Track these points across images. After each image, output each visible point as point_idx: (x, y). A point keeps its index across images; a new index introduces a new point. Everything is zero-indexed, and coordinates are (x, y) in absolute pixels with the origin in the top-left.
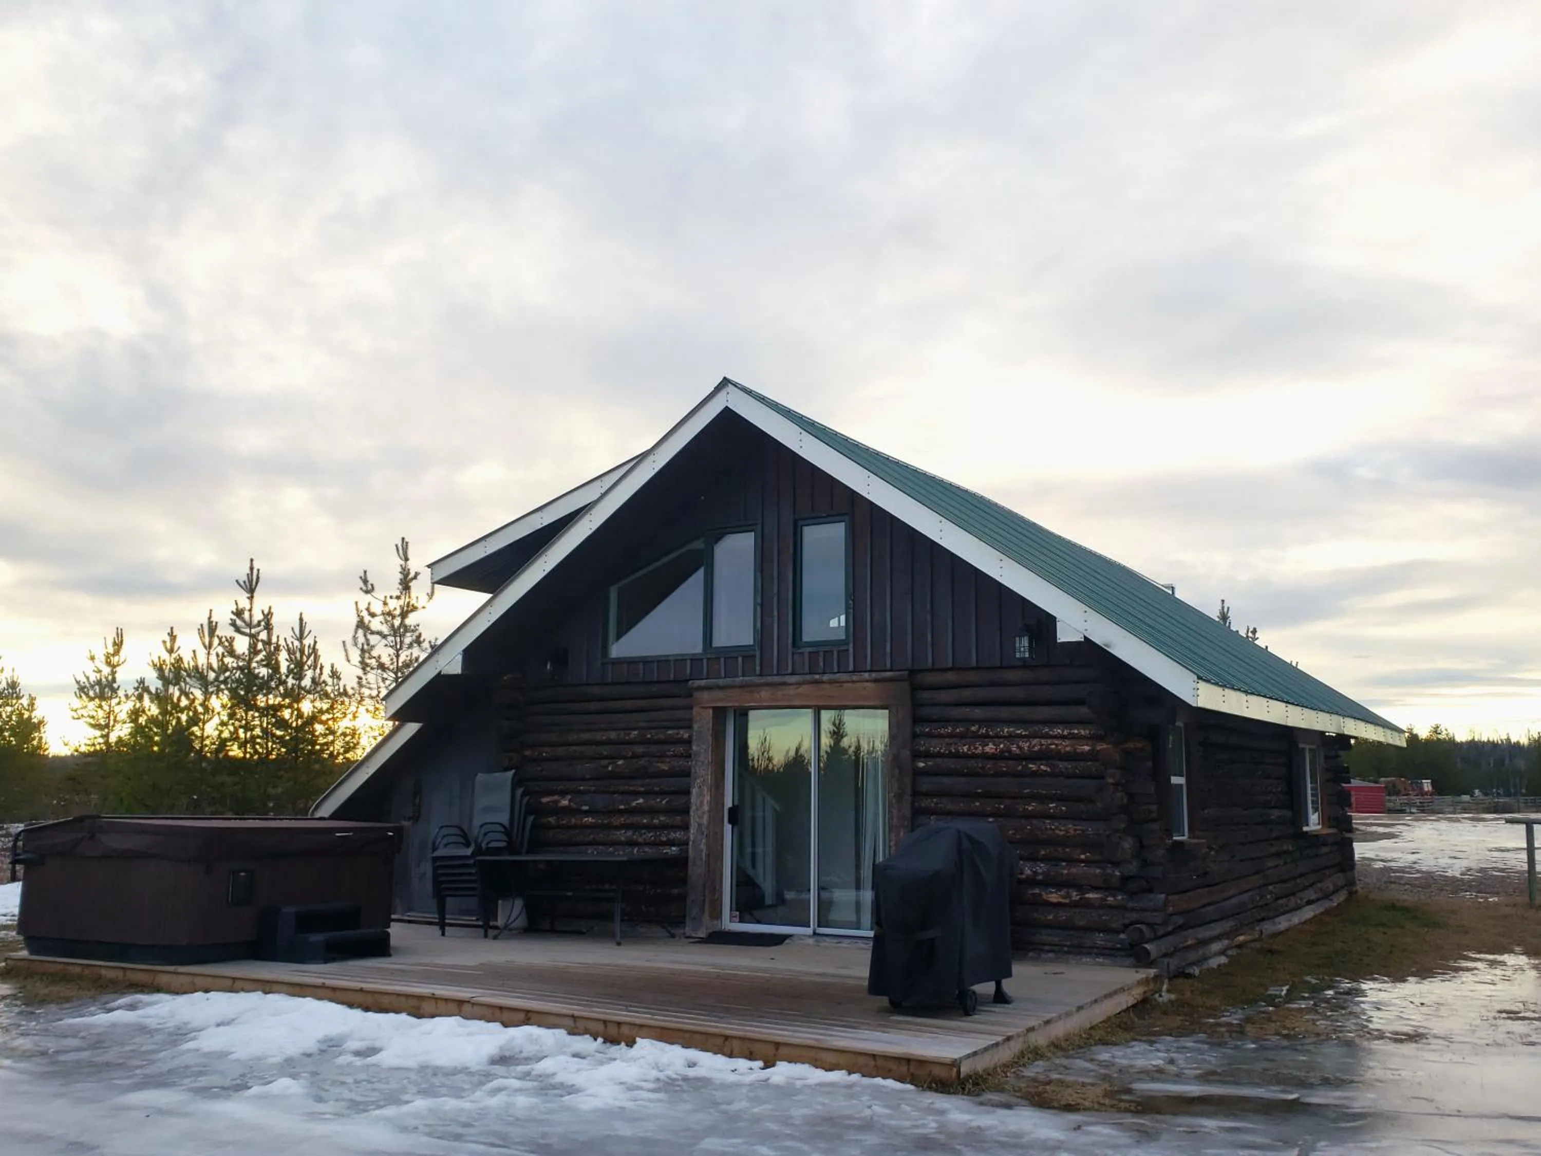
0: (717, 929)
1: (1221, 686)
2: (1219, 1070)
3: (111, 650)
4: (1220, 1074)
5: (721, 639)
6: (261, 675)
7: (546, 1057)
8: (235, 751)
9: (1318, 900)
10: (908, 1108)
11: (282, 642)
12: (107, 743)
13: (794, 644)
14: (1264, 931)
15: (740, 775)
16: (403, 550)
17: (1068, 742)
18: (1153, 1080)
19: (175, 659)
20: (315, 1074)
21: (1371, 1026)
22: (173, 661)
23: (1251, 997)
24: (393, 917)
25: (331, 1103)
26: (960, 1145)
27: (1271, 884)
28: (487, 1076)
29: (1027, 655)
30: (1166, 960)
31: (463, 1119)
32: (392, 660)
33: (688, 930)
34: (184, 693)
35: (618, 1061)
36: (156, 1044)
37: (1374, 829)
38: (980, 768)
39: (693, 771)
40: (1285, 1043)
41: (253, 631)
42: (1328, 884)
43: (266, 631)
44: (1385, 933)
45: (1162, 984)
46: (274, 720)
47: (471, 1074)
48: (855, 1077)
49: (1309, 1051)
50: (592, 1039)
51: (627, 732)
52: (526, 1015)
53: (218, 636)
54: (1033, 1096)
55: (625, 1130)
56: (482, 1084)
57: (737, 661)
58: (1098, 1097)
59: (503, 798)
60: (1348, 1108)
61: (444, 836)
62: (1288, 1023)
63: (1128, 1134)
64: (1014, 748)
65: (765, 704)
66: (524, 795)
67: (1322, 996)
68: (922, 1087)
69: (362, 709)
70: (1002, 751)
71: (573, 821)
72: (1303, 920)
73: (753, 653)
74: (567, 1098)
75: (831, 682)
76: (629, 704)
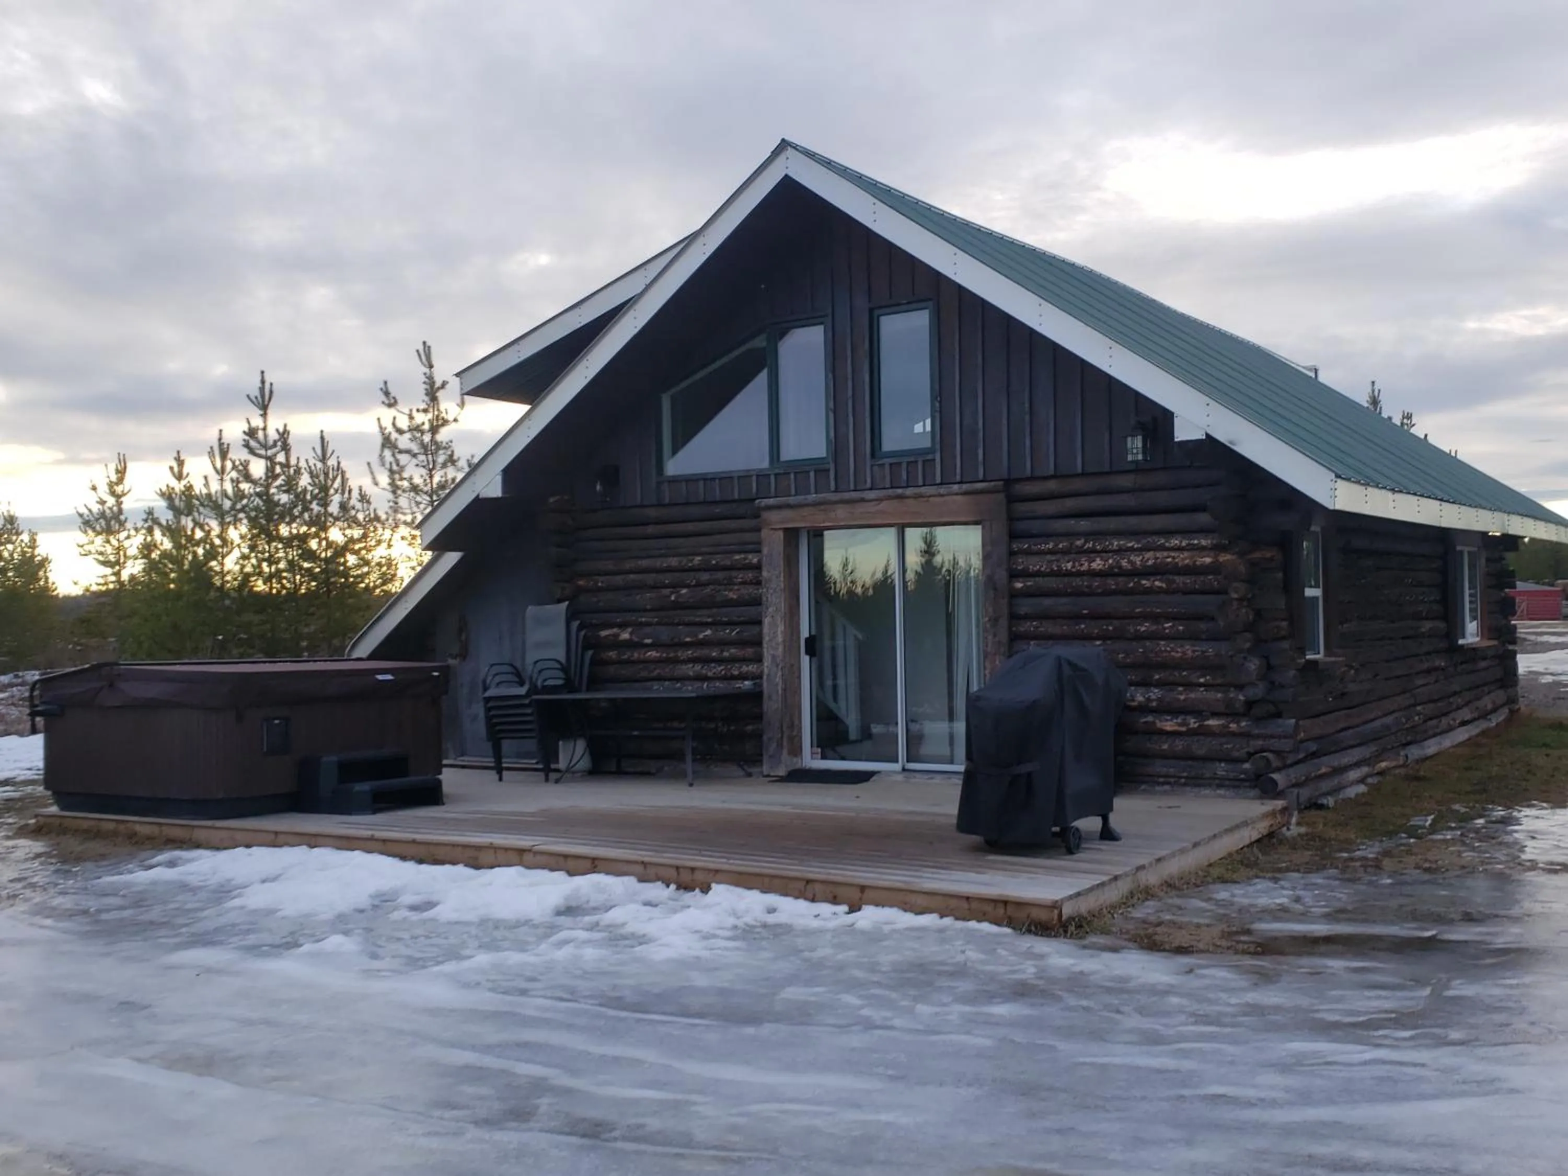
0: (798, 766)
1: (1362, 484)
2: (1350, 908)
3: (114, 478)
4: (1350, 911)
5: (791, 450)
6: (282, 502)
7: (614, 906)
8: (260, 586)
9: (1474, 720)
10: (1004, 953)
11: (303, 464)
12: (119, 581)
13: (873, 455)
14: (1409, 756)
15: (817, 602)
16: (426, 355)
17: (1186, 554)
18: (1277, 919)
19: (185, 486)
20: (369, 930)
21: (1524, 857)
22: (183, 489)
23: (1391, 828)
24: (445, 762)
25: (388, 959)
26: (1060, 990)
27: (1419, 704)
28: (552, 929)
29: (1140, 457)
30: (1295, 791)
31: (528, 974)
32: (425, 480)
33: (765, 769)
34: (197, 524)
35: (691, 909)
36: (199, 901)
37: (1545, 638)
38: (1087, 587)
39: (764, 599)
40: (1427, 877)
41: (270, 453)
42: (1487, 702)
43: (283, 453)
44: (1547, 755)
45: (1291, 815)
46: (300, 551)
47: (535, 926)
48: (948, 921)
49: (1451, 885)
50: (663, 886)
51: (691, 558)
52: (593, 863)
53: (231, 460)
54: (1142, 938)
55: (700, 980)
56: (547, 936)
57: (809, 476)
58: (1214, 938)
59: (557, 632)
60: (1490, 944)
61: (497, 674)
62: (1430, 856)
63: (1244, 976)
64: (1124, 563)
65: (842, 524)
66: (580, 628)
67: (1469, 826)
68: (1021, 930)
69: (397, 536)
70: (1111, 567)
71: (636, 655)
72: (1456, 743)
73: (827, 466)
74: (638, 949)
75: (917, 497)
76: (690, 527)
